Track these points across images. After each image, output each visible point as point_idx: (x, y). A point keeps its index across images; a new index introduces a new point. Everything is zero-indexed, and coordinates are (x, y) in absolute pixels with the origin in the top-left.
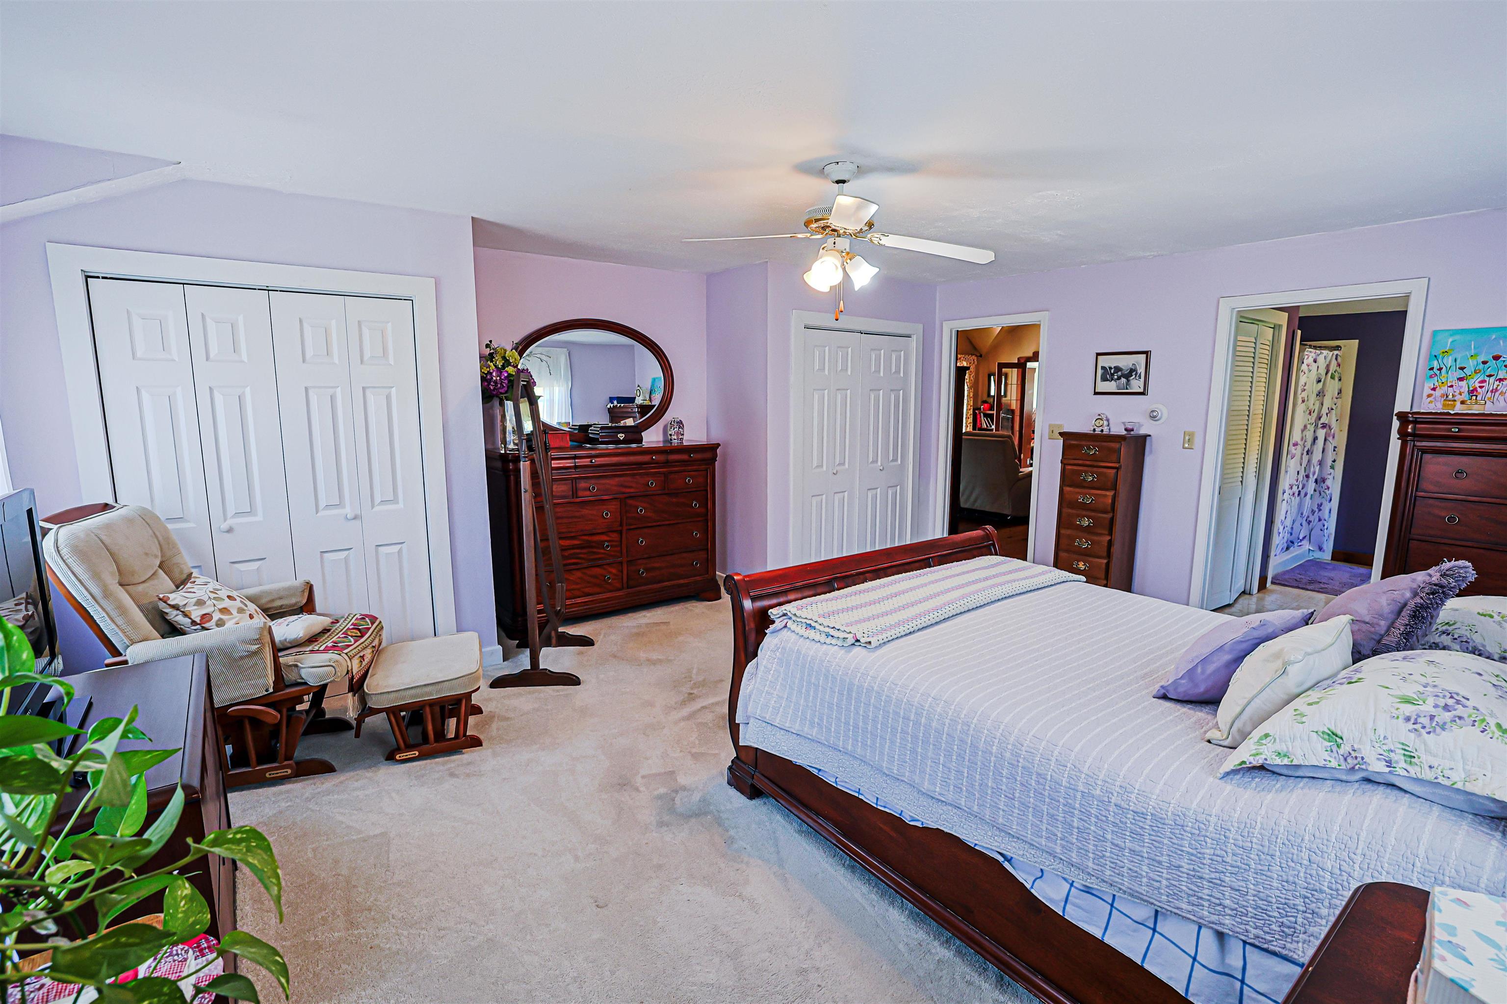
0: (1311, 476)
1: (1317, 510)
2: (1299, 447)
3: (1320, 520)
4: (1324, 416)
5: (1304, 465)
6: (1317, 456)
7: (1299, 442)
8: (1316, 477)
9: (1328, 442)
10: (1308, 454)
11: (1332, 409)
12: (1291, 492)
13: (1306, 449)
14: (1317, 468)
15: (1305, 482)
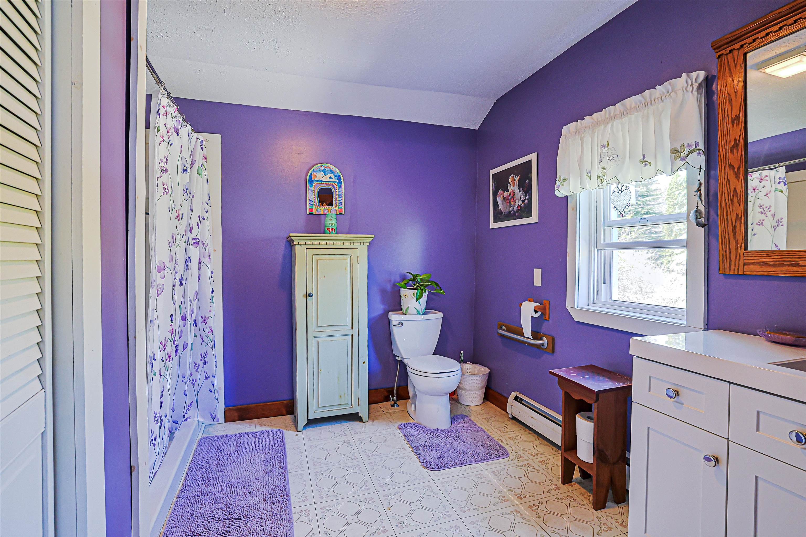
0: (189, 317)
1: (201, 363)
2: (169, 275)
3: (207, 377)
4: (195, 228)
5: (178, 303)
6: (192, 286)
7: (168, 264)
8: (194, 317)
9: (203, 265)
10: (181, 284)
11: (204, 219)
12: (164, 355)
13: (178, 277)
14: (195, 304)
15: (182, 327)
